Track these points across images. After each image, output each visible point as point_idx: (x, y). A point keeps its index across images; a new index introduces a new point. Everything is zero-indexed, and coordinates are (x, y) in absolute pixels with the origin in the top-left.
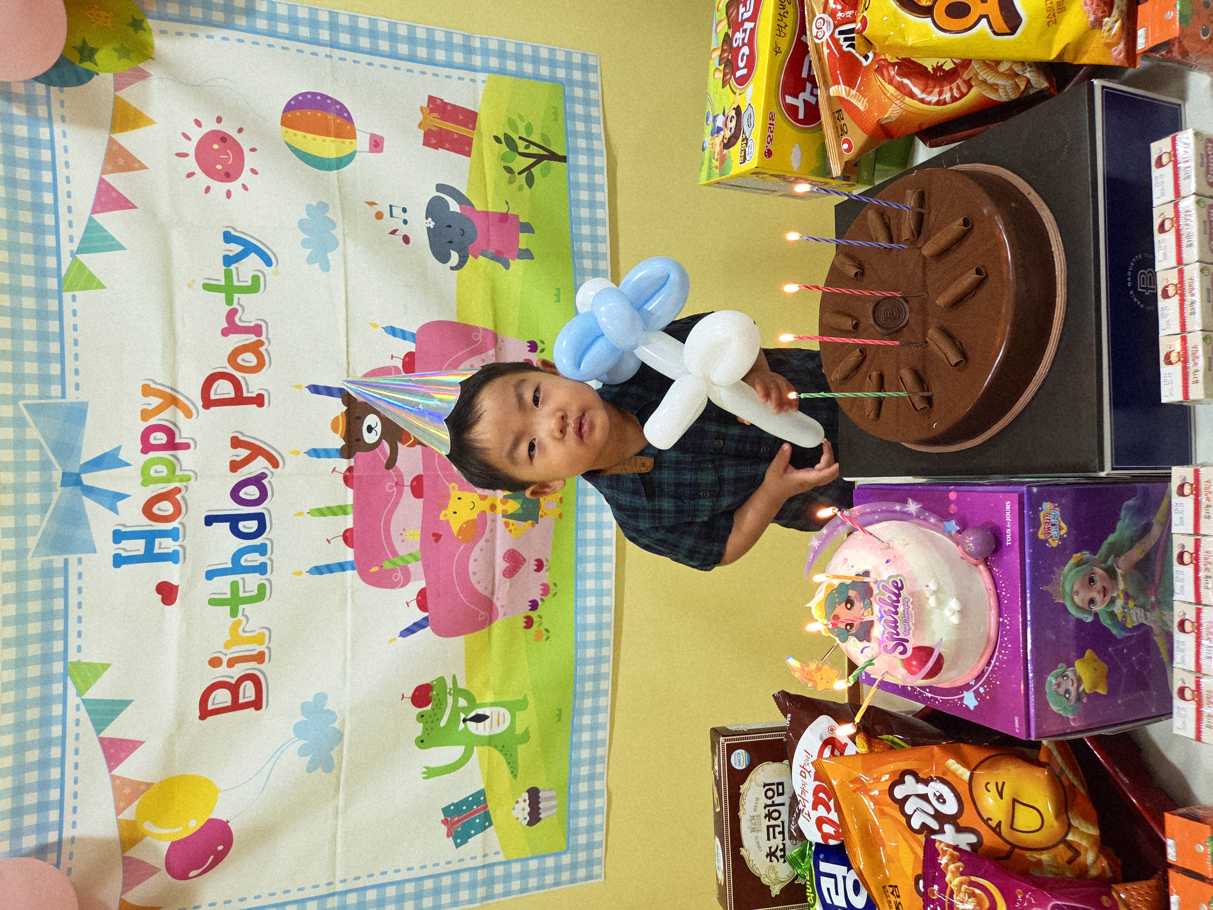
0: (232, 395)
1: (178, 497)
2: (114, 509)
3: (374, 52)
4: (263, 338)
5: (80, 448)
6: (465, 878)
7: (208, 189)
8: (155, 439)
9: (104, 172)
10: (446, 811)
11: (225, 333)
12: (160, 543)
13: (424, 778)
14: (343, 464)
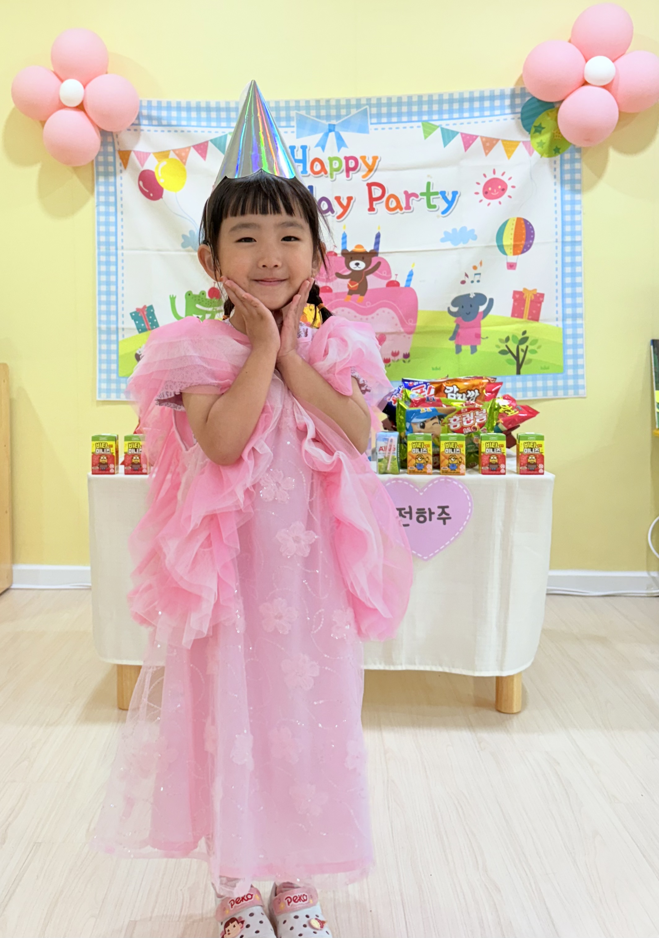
0: (374, 196)
1: (323, 173)
2: (317, 145)
3: (564, 265)
4: (404, 210)
5: (347, 131)
6: (113, 318)
7: (478, 184)
8: (352, 162)
9: (482, 137)
10: (151, 307)
11: (406, 193)
12: (300, 166)
13: (170, 296)
14: (339, 251)
